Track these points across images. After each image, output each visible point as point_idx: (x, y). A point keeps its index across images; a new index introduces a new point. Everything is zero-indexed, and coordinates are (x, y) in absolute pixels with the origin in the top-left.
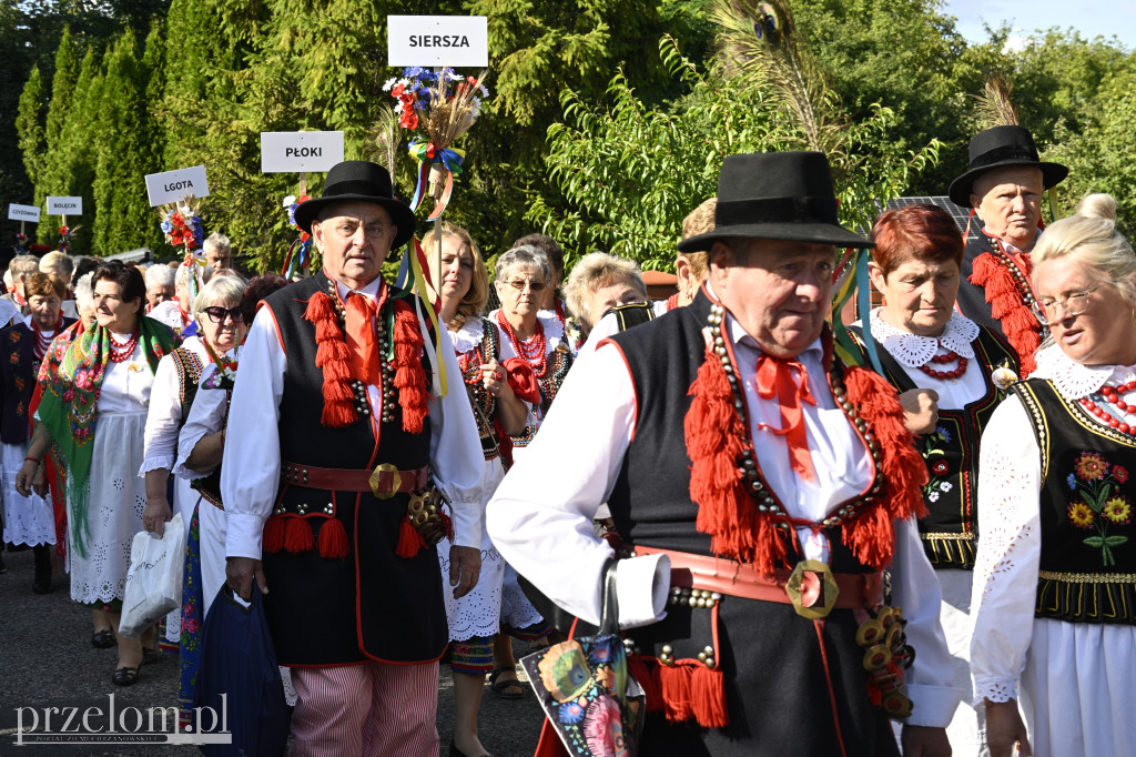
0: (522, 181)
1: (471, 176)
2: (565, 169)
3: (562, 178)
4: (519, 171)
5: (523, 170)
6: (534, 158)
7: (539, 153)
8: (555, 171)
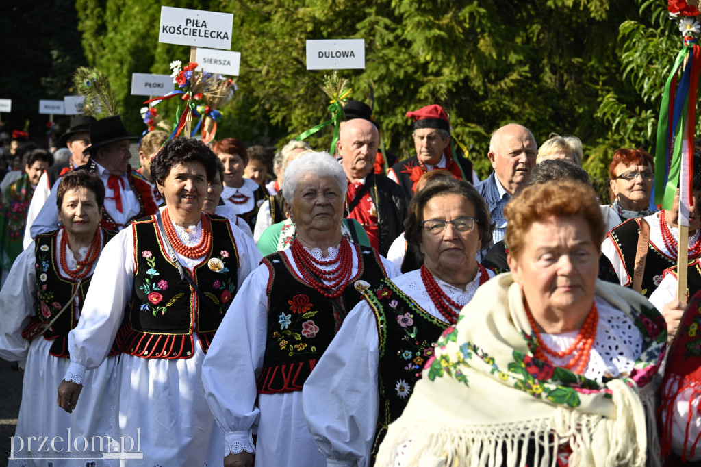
0: (594, 76)
1: (542, 70)
2: (639, 67)
3: (636, 76)
4: (592, 66)
5: (596, 65)
6: (609, 53)
7: (614, 48)
8: (629, 68)
